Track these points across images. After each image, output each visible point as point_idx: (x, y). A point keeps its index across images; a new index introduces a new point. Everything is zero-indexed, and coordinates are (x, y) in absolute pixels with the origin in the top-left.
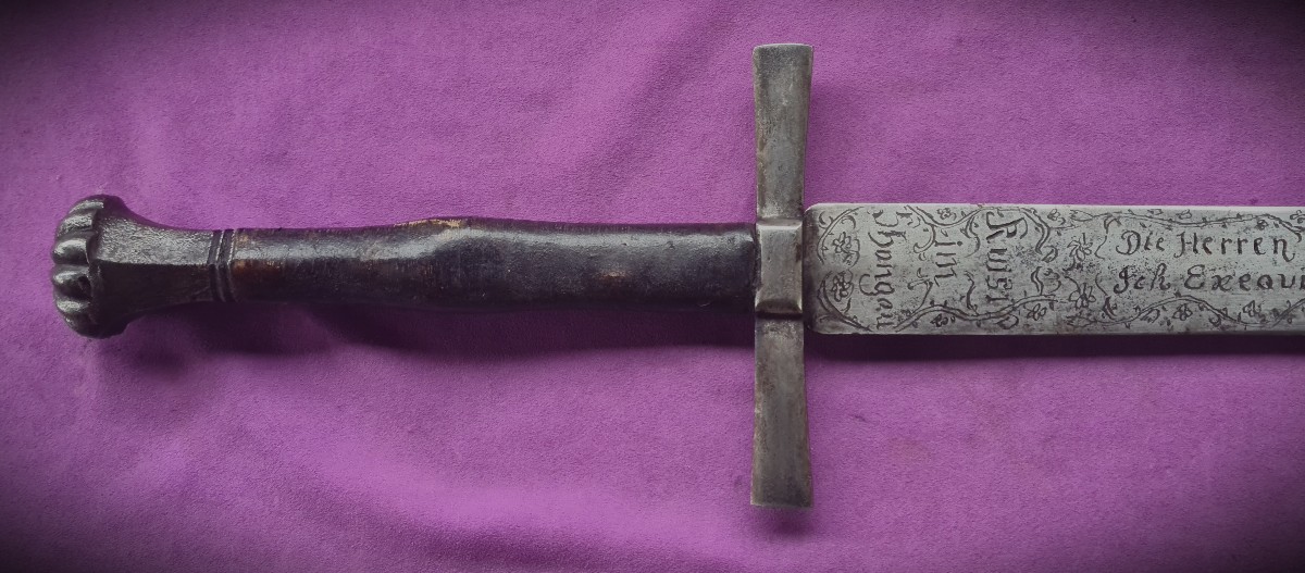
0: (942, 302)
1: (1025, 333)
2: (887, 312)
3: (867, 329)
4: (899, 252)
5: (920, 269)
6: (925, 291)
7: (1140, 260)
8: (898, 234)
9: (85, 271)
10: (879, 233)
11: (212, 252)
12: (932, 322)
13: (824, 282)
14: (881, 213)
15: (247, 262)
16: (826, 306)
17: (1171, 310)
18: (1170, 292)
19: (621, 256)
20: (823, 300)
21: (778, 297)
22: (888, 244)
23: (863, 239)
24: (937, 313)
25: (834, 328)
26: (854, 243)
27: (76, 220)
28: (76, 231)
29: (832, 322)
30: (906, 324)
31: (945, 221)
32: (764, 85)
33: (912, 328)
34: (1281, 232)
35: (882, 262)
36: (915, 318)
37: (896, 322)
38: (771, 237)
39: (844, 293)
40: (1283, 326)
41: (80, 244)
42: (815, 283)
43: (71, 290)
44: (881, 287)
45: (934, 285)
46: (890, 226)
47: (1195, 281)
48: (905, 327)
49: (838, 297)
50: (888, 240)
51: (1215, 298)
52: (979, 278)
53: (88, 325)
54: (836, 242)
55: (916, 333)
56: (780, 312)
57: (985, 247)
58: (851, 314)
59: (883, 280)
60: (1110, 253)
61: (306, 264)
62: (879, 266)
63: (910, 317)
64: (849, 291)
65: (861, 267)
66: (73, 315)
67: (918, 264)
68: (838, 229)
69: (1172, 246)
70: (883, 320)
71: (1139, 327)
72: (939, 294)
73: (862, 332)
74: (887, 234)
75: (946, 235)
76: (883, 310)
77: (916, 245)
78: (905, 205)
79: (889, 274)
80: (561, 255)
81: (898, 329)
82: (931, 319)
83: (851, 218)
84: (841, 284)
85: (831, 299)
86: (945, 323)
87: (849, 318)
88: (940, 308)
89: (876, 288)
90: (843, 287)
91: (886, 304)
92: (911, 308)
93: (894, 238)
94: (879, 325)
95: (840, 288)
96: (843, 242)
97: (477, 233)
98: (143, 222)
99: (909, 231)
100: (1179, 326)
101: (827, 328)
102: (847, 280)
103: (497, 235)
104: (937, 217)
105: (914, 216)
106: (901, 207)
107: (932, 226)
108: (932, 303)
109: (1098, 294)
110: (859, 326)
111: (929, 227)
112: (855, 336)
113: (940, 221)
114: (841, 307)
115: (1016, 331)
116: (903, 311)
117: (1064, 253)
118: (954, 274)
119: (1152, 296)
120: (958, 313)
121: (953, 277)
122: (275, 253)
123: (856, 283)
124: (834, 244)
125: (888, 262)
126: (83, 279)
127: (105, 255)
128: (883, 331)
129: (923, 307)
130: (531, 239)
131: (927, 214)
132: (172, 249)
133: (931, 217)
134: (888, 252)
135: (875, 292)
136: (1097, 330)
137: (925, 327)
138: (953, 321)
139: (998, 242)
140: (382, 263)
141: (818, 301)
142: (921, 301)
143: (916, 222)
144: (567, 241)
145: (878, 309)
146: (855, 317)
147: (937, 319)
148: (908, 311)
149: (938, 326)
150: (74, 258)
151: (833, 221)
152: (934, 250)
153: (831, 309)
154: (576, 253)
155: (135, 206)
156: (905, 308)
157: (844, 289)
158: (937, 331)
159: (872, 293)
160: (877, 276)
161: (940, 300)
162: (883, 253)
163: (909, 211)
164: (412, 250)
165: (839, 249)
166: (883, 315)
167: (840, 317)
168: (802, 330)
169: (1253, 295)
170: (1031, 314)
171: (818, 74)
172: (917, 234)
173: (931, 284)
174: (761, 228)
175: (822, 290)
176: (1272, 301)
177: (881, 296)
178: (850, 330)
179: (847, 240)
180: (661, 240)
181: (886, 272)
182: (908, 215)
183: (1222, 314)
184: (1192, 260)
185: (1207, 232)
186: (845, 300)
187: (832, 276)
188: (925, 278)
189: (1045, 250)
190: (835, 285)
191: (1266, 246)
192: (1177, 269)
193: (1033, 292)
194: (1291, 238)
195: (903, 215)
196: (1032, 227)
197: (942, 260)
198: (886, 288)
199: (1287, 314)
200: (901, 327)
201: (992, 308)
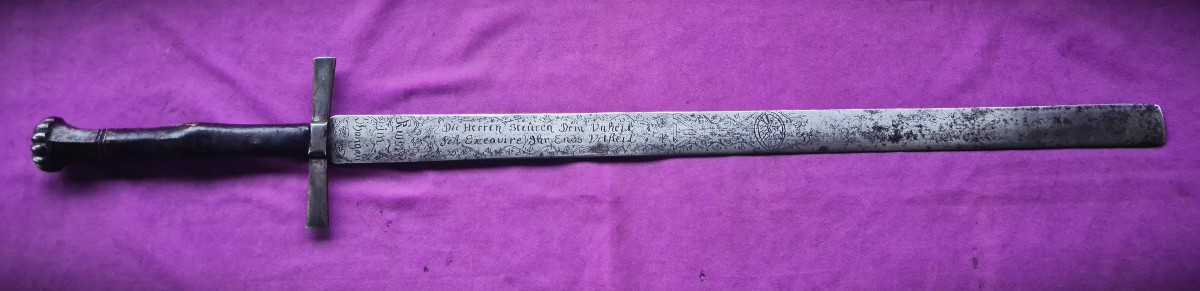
1: (408, 161)
2: (358, 155)
3: (352, 161)
4: (363, 133)
5: (371, 139)
6: (372, 147)
7: (451, 134)
8: (364, 125)
9: (44, 145)
10: (357, 126)
11: (97, 137)
13: (335, 144)
14: (358, 118)
15: (111, 141)
16: (336, 153)
17: (460, 151)
18: (460, 146)
19: (258, 136)
20: (335, 151)
21: (317, 150)
23: (351, 129)
24: (377, 155)
25: (338, 161)
26: (347, 130)
27: (42, 126)
28: (42, 130)
29: (338, 159)
31: (381, 121)
32: (317, 72)
33: (367, 160)
34: (499, 123)
36: (369, 157)
37: (362, 158)
38: (315, 128)
39: (343, 148)
40: (498, 156)
41: (43, 135)
42: (332, 145)
43: (37, 153)
45: (376, 145)
46: (361, 123)
47: (469, 141)
48: (365, 160)
49: (340, 149)
50: (360, 129)
51: (475, 147)
52: (392, 142)
53: (43, 166)
54: (341, 129)
55: (369, 162)
56: (318, 156)
57: (395, 130)
58: (345, 156)
59: (357, 143)
60: (440, 132)
61: (134, 141)
62: (356, 138)
63: (367, 156)
64: (345, 147)
65: (349, 138)
66: (39, 163)
67: (370, 137)
68: (342, 125)
69: (462, 129)
70: (357, 158)
71: (449, 158)
72: (378, 148)
73: (350, 162)
74: (360, 127)
75: (381, 126)
77: (370, 130)
78: (367, 115)
79: (360, 141)
80: (235, 136)
82: (375, 157)
83: (346, 121)
84: (342, 145)
85: (337, 150)
86: (379, 158)
87: (345, 158)
88: (378, 153)
89: (355, 146)
91: (358, 152)
93: (362, 127)
94: (356, 160)
96: (343, 129)
97: (203, 128)
98: (70, 127)
99: (368, 125)
100: (463, 157)
101: (336, 162)
102: (344, 143)
103: (210, 129)
105: (370, 120)
106: (365, 116)
107: (376, 123)
108: (375, 151)
109: (435, 146)
110: (348, 160)
112: (347, 164)
113: (379, 121)
114: (341, 153)
115: (405, 161)
116: (364, 154)
117: (423, 132)
118: (383, 140)
119: (454, 147)
120: (385, 154)
121: (383, 142)
122: (122, 137)
123: (347, 144)
124: (338, 130)
125: (360, 137)
126: (43, 148)
127: (53, 138)
128: (356, 162)
129: (372, 153)
130: (223, 130)
131: (374, 119)
132: (81, 136)
133: (376, 120)
134: (360, 133)
136: (434, 159)
137: (372, 160)
138: (383, 157)
139: (400, 129)
141: (332, 151)
142: (371, 151)
143: (370, 122)
144: (237, 131)
145: (355, 154)
146: (347, 157)
147: (377, 157)
148: (366, 154)
149: (377, 159)
150: (40, 140)
151: (339, 122)
152: (376, 131)
153: (338, 154)
154: (241, 135)
155: (67, 121)
158: (377, 161)
159: (353, 148)
160: (355, 142)
161: (378, 150)
162: (357, 134)
163: (368, 118)
164: (175, 135)
165: (341, 132)
167: (341, 157)
168: (326, 162)
169: (488, 146)
170: (411, 154)
171: (338, 69)
172: (371, 126)
174: (312, 125)
175: (334, 147)
176: (495, 147)
177: (357, 149)
178: (345, 162)
179: (345, 129)
180: (274, 130)
183: (478, 152)
184: (468, 133)
185: (472, 124)
186: (343, 151)
187: (338, 142)
188: (373, 142)
189: (417, 131)
190: (339, 145)
191: (494, 128)
192: (462, 137)
193: (412, 146)
194: (502, 125)
195: (366, 119)
196: (412, 123)
197: (379, 135)
198: (358, 146)
199: (500, 152)
200: (363, 160)
201: (397, 153)
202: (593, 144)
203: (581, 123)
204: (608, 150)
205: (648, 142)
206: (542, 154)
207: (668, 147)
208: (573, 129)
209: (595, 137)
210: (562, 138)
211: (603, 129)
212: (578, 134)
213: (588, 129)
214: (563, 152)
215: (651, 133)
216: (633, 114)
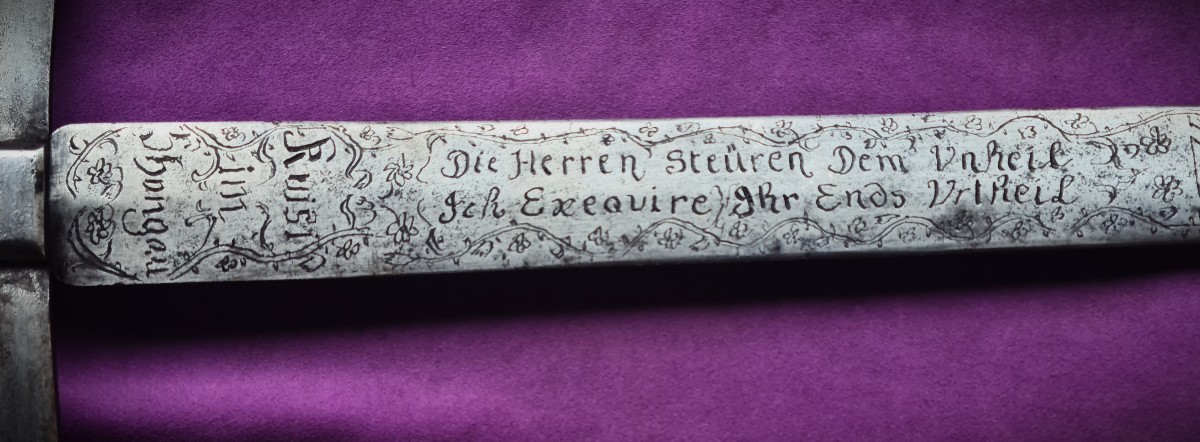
0: (230, 241)
1: (334, 276)
2: (159, 255)
3: (134, 277)
4: (174, 183)
5: (200, 202)
6: (207, 229)
7: (471, 186)
8: (172, 159)
10: (148, 158)
12: (217, 266)
13: (76, 220)
14: (149, 136)
16: (80, 250)
17: (506, 240)
18: (505, 220)
20: (77, 243)
21: (10, 237)
22: (159, 172)
23: (128, 166)
24: (223, 255)
25: (90, 278)
26: (116, 172)
29: (87, 271)
30: (184, 269)
31: (233, 143)
33: (192, 274)
34: (631, 148)
35: (152, 194)
36: (195, 261)
37: (170, 266)
38: (2, 163)
39: (103, 233)
40: (633, 255)
42: (65, 222)
44: (151, 225)
45: (219, 221)
46: (162, 150)
47: (532, 207)
48: (182, 274)
49: (96, 239)
50: (159, 167)
51: (557, 226)
52: (276, 211)
54: (93, 171)
55: (197, 280)
56: (17, 258)
57: (283, 173)
58: (112, 259)
59: (154, 215)
60: (433, 181)
62: (147, 198)
63: (189, 260)
64: (110, 230)
65: (123, 200)
67: (197, 195)
68: (95, 155)
69: (506, 164)
70: (154, 266)
71: (470, 262)
72: (226, 231)
73: (127, 281)
74: (159, 160)
75: (233, 159)
76: (154, 254)
77: (195, 172)
78: (181, 124)
79: (161, 209)
81: (174, 276)
82: (216, 263)
83: (112, 141)
84: (100, 222)
85: (86, 241)
86: (233, 267)
87: (110, 265)
88: (227, 248)
89: (145, 225)
90: (102, 226)
91: (158, 245)
92: (190, 249)
93: (167, 164)
94: (149, 272)
95: (97, 226)
96: (102, 170)
99: (187, 155)
100: (516, 260)
101: (83, 279)
102: (106, 217)
104: (221, 139)
105: (193, 138)
106: (175, 127)
107: (216, 149)
108: (217, 242)
109: (420, 224)
110: (123, 274)
111: (212, 151)
112: (119, 286)
113: (227, 143)
114: (99, 251)
115: (322, 274)
116: (179, 254)
117: (379, 177)
118: (244, 206)
119: (480, 226)
120: (250, 254)
121: (242, 210)
123: (118, 221)
124: (89, 173)
125: (160, 194)
128: (155, 279)
129: (205, 248)
131: (209, 135)
133: (214, 139)
134: (160, 181)
135: (144, 230)
136: (421, 268)
137: (208, 272)
138: (243, 264)
139: (298, 168)
141: (69, 244)
142: (202, 242)
143: (195, 145)
145: (148, 253)
146: (117, 263)
147: (223, 262)
148: (186, 253)
149: (225, 270)
151: (88, 144)
152: (218, 177)
153: (86, 254)
156: (181, 250)
157: (103, 228)
158: (223, 277)
159: (139, 233)
160: (145, 212)
161: (226, 239)
162: (153, 183)
163: (186, 131)
165: (96, 180)
166: (154, 259)
167: (99, 263)
168: (47, 282)
169: (600, 220)
170: (342, 252)
172: (196, 158)
173: (215, 219)
175: (74, 231)
176: (621, 225)
177: (152, 236)
178: (111, 280)
179: (106, 168)
181: (157, 206)
182: (183, 136)
183: (565, 243)
184: (528, 181)
185: (543, 149)
186: (105, 242)
187: (86, 213)
188: (207, 213)
189: (357, 175)
190: (91, 224)
191: (613, 164)
192: (512, 193)
193: (343, 224)
194: (641, 154)
195: (178, 136)
196: (341, 147)
197: (229, 190)
198: (157, 226)
199: (637, 241)
200: (177, 273)
201: (293, 247)
202: (940, 211)
203: (896, 147)
204: (990, 229)
205: (1119, 201)
206: (778, 248)
207: (1182, 216)
208: (872, 164)
209: (944, 188)
210: (839, 192)
211: (970, 162)
212: (893, 179)
213: (921, 161)
214: (849, 239)
215: (1126, 173)
216: (1062, 116)
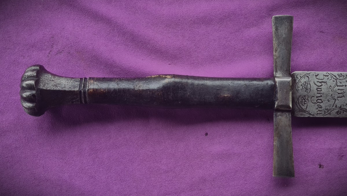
0: (340, 106)
2: (320, 109)
3: (313, 115)
4: (324, 89)
5: (332, 95)
6: (333, 102)
8: (324, 82)
9: (34, 92)
10: (318, 82)
11: (80, 86)
12: (336, 113)
13: (298, 99)
14: (318, 75)
15: (93, 89)
16: (299, 107)
19: (228, 88)
20: (298, 105)
21: (283, 104)
22: (321, 86)
23: (312, 84)
24: (338, 110)
25: (301, 115)
26: (309, 85)
27: (29, 73)
28: (30, 78)
29: (301, 113)
30: (327, 113)
31: (341, 78)
32: (277, 29)
33: (329, 115)
35: (319, 92)
36: (330, 111)
37: (323, 113)
38: (281, 83)
39: (305, 103)
41: (32, 82)
42: (295, 99)
43: (28, 99)
44: (318, 101)
45: (337, 100)
46: (321, 79)
48: (326, 115)
49: (303, 104)
50: (321, 84)
53: (34, 112)
54: (303, 85)
55: (331, 117)
56: (284, 109)
58: (308, 110)
59: (319, 98)
61: (115, 90)
62: (318, 93)
63: (328, 111)
64: (307, 102)
65: (311, 94)
66: (29, 109)
67: (331, 93)
68: (303, 80)
70: (319, 112)
72: (338, 103)
73: (311, 116)
74: (320, 82)
75: (341, 83)
76: (319, 109)
77: (330, 86)
78: (326, 72)
79: (321, 96)
80: (206, 87)
81: (324, 115)
82: (336, 112)
83: (308, 77)
84: (304, 100)
85: (301, 105)
86: (340, 113)
87: (307, 111)
88: (339, 108)
89: (317, 101)
90: (305, 100)
91: (320, 106)
92: (329, 108)
93: (323, 83)
94: (317, 114)
95: (304, 101)
96: (305, 85)
97: (177, 80)
98: (54, 75)
99: (328, 81)
101: (299, 115)
102: (306, 98)
103: (184, 81)
104: (337, 77)
105: (330, 76)
106: (325, 73)
107: (336, 80)
108: (336, 106)
110: (310, 114)
111: (335, 80)
112: (309, 117)
113: (339, 78)
114: (304, 107)
116: (326, 109)
118: (344, 96)
120: (345, 110)
121: (343, 98)
122: (104, 86)
123: (310, 99)
124: (302, 85)
125: (321, 92)
126: (33, 95)
127: (42, 86)
128: (318, 116)
129: (333, 108)
130: (196, 82)
131: (334, 75)
132: (65, 84)
133: (335, 76)
134: (321, 89)
135: (316, 102)
137: (333, 114)
138: (343, 113)
140: (143, 90)
141: (296, 105)
142: (332, 106)
143: (330, 78)
144: (209, 83)
145: (317, 108)
146: (309, 111)
147: (338, 112)
148: (328, 109)
149: (338, 114)
150: (30, 87)
151: (301, 77)
152: (337, 88)
153: (300, 108)
154: (213, 87)
156: (326, 108)
157: (305, 101)
158: (338, 116)
159: (315, 103)
160: (317, 97)
162: (319, 89)
163: (328, 74)
164: (155, 86)
165: (303, 87)
166: (319, 110)
167: (304, 111)
168: (291, 115)
171: (295, 25)
172: (331, 82)
173: (336, 100)
174: (277, 79)
175: (297, 101)
177: (318, 104)
178: (307, 116)
179: (306, 84)
180: (242, 82)
181: (320, 96)
182: (327, 76)
186: (306, 105)
187: (301, 97)
188: (334, 98)
190: (302, 100)
195: (326, 76)
197: (340, 92)
198: (320, 101)
200: (325, 114)
